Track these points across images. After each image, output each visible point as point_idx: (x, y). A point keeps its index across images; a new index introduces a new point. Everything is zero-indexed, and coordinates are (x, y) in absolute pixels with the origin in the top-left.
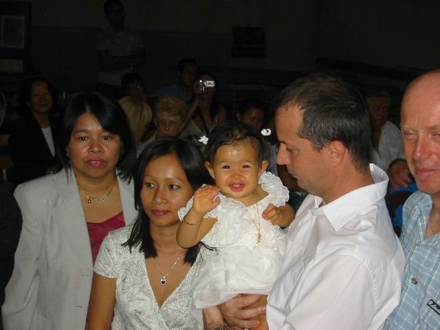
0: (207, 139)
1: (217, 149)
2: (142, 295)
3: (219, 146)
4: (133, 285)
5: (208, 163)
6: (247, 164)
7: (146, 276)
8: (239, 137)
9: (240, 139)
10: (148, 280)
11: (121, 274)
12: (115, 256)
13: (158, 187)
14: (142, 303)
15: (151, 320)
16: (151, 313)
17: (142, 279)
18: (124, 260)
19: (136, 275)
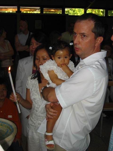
0: (52, 48)
1: (56, 52)
2: (36, 94)
3: (57, 51)
4: (34, 91)
5: (52, 56)
6: (67, 56)
7: (38, 88)
8: (63, 47)
9: (64, 48)
10: (39, 89)
11: (31, 88)
12: (29, 82)
13: (40, 59)
14: (36, 96)
15: (38, 102)
16: (38, 100)
17: (37, 89)
18: (32, 83)
19: (35, 88)
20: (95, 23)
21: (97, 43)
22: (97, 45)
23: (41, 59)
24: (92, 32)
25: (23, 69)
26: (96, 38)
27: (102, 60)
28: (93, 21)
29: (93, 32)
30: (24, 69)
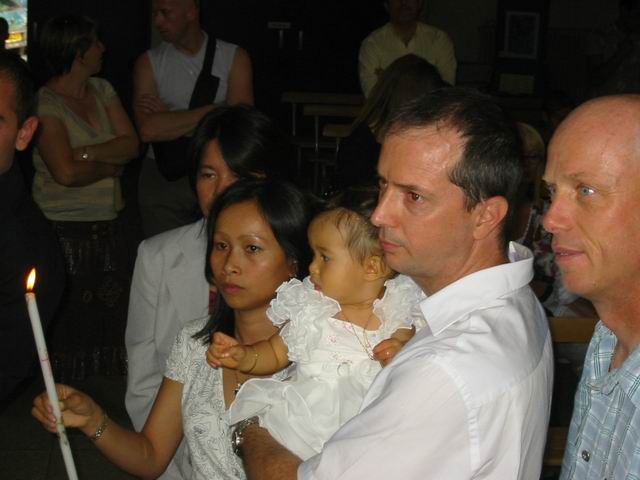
2: (207, 408)
4: (201, 393)
7: (220, 382)
10: (221, 387)
11: (190, 378)
12: (184, 350)
13: (231, 248)
14: (207, 419)
15: (216, 446)
16: (217, 436)
17: (214, 385)
18: (196, 357)
19: (207, 380)
20: (466, 140)
21: (478, 225)
22: (478, 233)
23: (238, 249)
24: (448, 183)
25: (163, 289)
26: (469, 207)
27: (504, 302)
28: (461, 133)
29: (453, 181)
30: (168, 291)
